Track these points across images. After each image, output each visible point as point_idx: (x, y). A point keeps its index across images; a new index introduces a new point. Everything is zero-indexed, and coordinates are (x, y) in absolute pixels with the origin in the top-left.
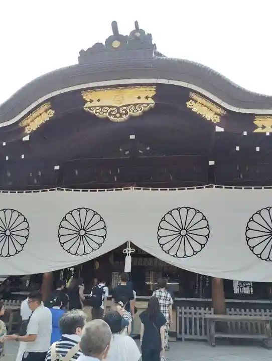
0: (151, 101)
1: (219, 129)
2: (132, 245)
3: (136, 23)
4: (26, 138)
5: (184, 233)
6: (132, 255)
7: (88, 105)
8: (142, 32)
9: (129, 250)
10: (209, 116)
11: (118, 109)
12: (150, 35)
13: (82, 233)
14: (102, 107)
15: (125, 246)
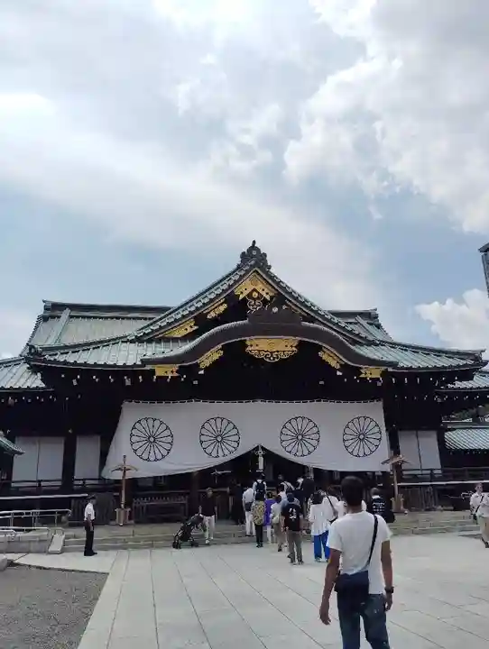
0: (294, 349)
1: (339, 373)
2: (263, 448)
3: (254, 242)
4: (202, 372)
5: (300, 437)
6: (263, 456)
7: (249, 348)
8: (258, 250)
9: (261, 452)
10: (333, 364)
11: (272, 353)
12: (265, 255)
13: (220, 439)
14: (259, 351)
15: (257, 449)
